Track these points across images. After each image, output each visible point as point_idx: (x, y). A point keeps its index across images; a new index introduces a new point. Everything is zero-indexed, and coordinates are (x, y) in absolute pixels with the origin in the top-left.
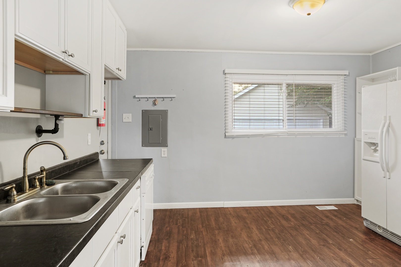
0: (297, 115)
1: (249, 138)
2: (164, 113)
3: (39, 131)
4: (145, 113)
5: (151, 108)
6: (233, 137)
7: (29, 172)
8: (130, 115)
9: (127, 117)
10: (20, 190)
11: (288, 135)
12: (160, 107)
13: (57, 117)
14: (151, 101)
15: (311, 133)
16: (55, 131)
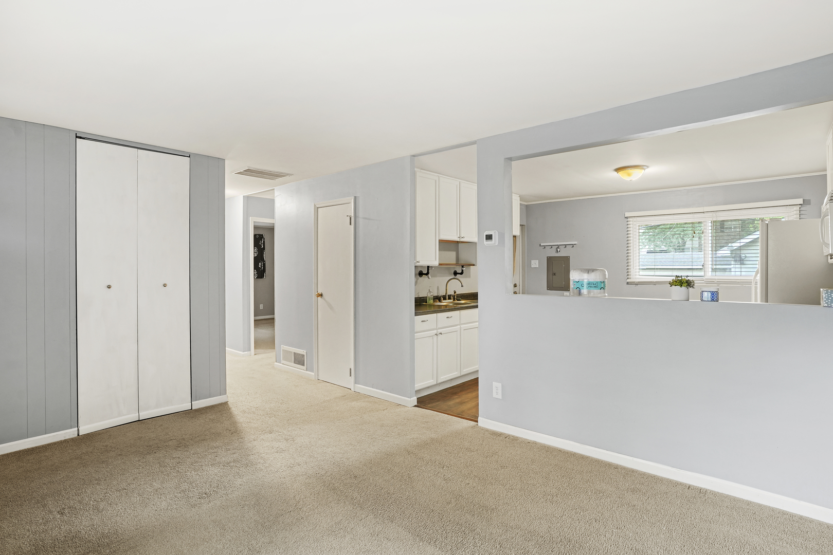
0: (718, 263)
1: (655, 285)
2: (566, 259)
3: (455, 273)
4: (550, 260)
5: (554, 254)
6: (637, 284)
7: (448, 294)
8: (537, 261)
9: (535, 264)
10: (445, 299)
11: (706, 283)
12: (563, 253)
13: (463, 267)
14: (555, 248)
15: (738, 281)
16: (462, 273)
